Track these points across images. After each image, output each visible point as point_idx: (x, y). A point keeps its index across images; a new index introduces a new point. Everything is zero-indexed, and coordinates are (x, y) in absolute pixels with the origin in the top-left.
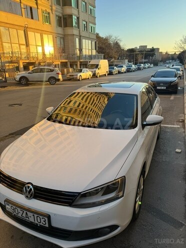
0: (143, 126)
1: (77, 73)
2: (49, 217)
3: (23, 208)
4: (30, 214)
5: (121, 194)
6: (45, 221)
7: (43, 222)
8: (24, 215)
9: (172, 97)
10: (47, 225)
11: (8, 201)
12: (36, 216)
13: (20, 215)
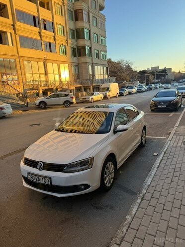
0: (115, 132)
2: (50, 178)
3: (37, 175)
4: (41, 178)
7: (47, 182)
8: (38, 180)
9: (171, 114)
10: (49, 184)
11: (29, 173)
12: (44, 178)
13: (35, 180)
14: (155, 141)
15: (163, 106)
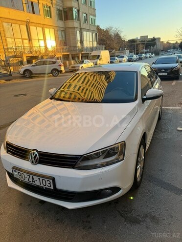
0: (143, 100)
1: (79, 65)
2: (54, 179)
3: (30, 173)
4: (36, 178)
5: (121, 158)
6: (50, 184)
7: (48, 185)
8: (31, 180)
9: (174, 83)
10: (52, 188)
11: (15, 168)
12: (41, 179)
13: (26, 180)
14: (170, 112)
15: (164, 74)
